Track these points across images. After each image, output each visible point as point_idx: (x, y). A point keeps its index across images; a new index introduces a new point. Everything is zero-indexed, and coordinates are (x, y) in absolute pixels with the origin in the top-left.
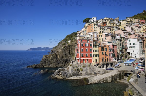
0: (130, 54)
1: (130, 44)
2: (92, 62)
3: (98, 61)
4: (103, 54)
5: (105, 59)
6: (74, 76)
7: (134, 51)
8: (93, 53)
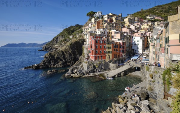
0: (135, 51)
2: (105, 59)
4: (115, 50)
5: (117, 56)
8: (107, 50)
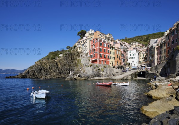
0: (130, 64)
1: (130, 55)
2: (109, 64)
3: (114, 64)
4: (117, 57)
5: (119, 63)
6: (95, 76)
7: (133, 62)
8: (110, 55)
